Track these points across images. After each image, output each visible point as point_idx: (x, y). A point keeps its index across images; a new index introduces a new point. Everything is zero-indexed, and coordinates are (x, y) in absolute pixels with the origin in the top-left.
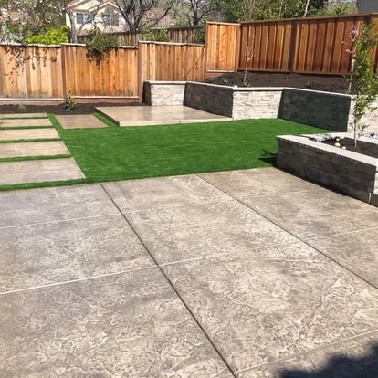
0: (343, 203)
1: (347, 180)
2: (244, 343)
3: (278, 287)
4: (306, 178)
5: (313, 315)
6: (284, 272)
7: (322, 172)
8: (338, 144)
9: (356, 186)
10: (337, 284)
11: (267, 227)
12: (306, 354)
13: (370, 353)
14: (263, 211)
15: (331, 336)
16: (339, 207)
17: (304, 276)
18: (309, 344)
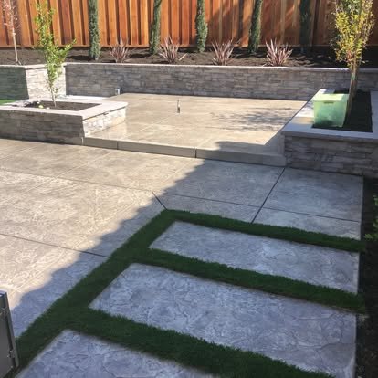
0: (66, 149)
1: (61, 133)
2: (66, 236)
3: (61, 205)
4: (23, 139)
5: (95, 210)
6: (59, 197)
7: (37, 131)
8: (41, 106)
9: (70, 135)
10: (97, 192)
11: (23, 177)
12: (105, 226)
13: (136, 214)
14: (10, 168)
15: (113, 215)
16: (65, 152)
17: (73, 195)
18: (103, 222)
